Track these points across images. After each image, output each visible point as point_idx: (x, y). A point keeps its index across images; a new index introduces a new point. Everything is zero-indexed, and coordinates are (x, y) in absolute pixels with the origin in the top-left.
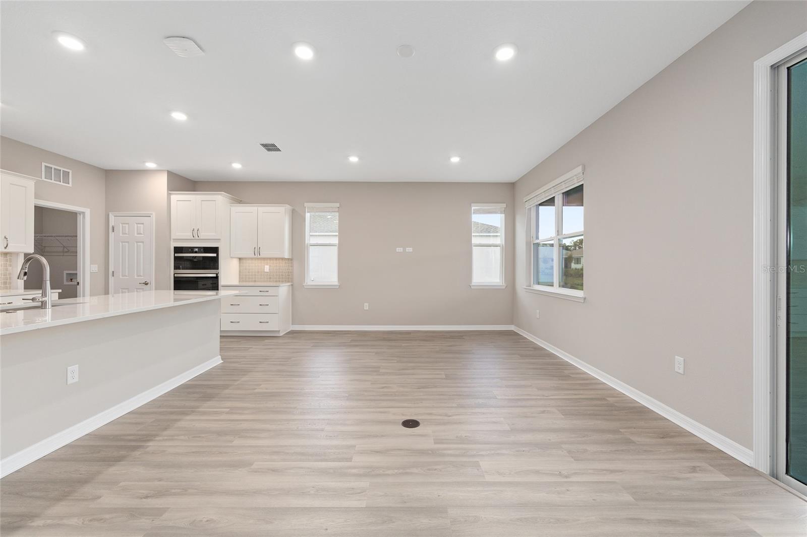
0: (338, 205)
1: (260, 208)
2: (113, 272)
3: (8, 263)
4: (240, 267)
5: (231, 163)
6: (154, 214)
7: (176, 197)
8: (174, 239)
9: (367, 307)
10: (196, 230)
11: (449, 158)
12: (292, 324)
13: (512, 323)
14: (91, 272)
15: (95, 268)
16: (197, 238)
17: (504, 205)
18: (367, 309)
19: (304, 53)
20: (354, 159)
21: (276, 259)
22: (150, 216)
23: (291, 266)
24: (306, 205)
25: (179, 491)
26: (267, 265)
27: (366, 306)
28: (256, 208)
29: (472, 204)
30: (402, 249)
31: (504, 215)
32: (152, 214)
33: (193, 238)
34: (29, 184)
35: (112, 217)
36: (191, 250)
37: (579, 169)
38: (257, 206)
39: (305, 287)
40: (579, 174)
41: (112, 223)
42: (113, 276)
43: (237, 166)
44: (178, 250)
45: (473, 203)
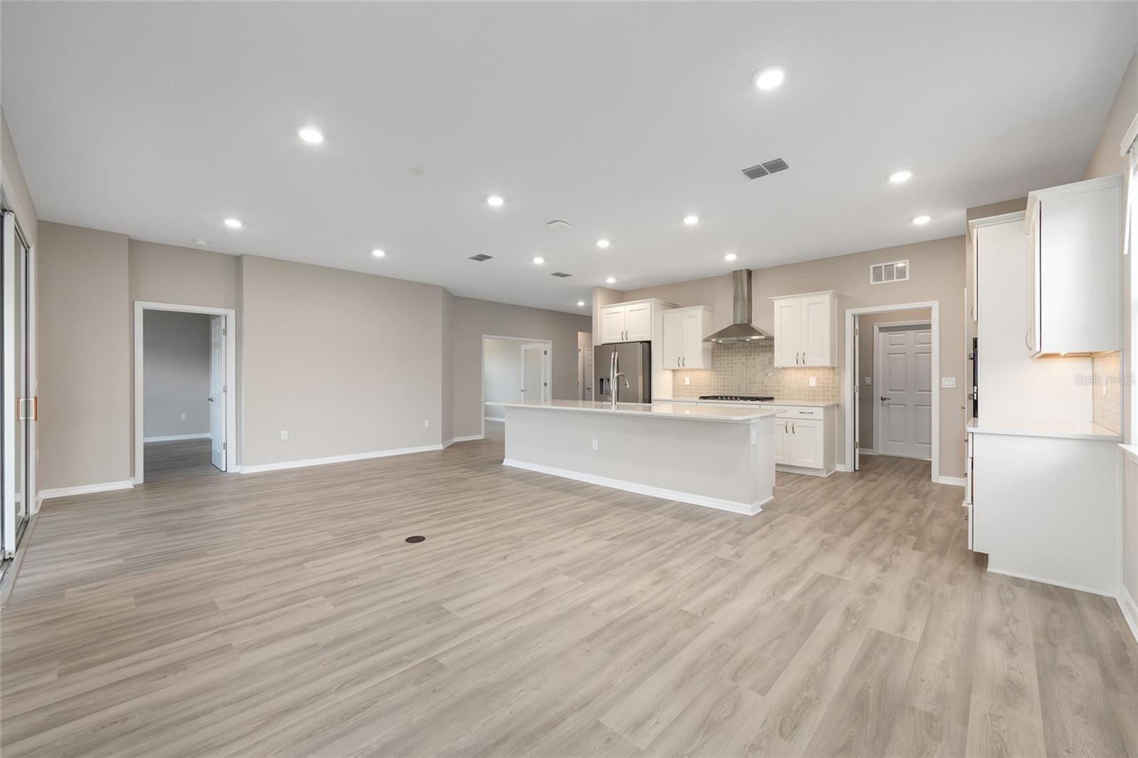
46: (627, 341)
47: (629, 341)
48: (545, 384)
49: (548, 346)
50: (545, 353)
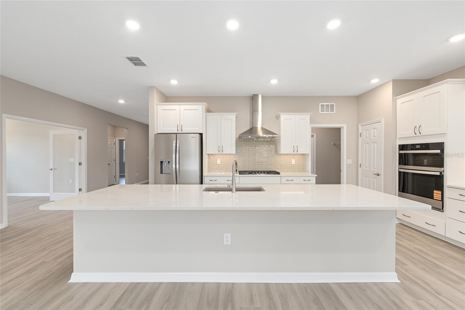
2: (360, 164)
3: (304, 159)
6: (383, 119)
7: (401, 100)
8: (399, 138)
10: (418, 127)
14: (347, 164)
15: (350, 161)
16: (419, 134)
22: (380, 122)
32: (381, 120)
33: (416, 135)
34: (307, 117)
35: (360, 127)
36: (413, 147)
41: (360, 131)
42: (360, 167)
44: (402, 147)
46: (181, 132)
47: (183, 132)
48: (80, 164)
49: (84, 134)
50: (80, 138)
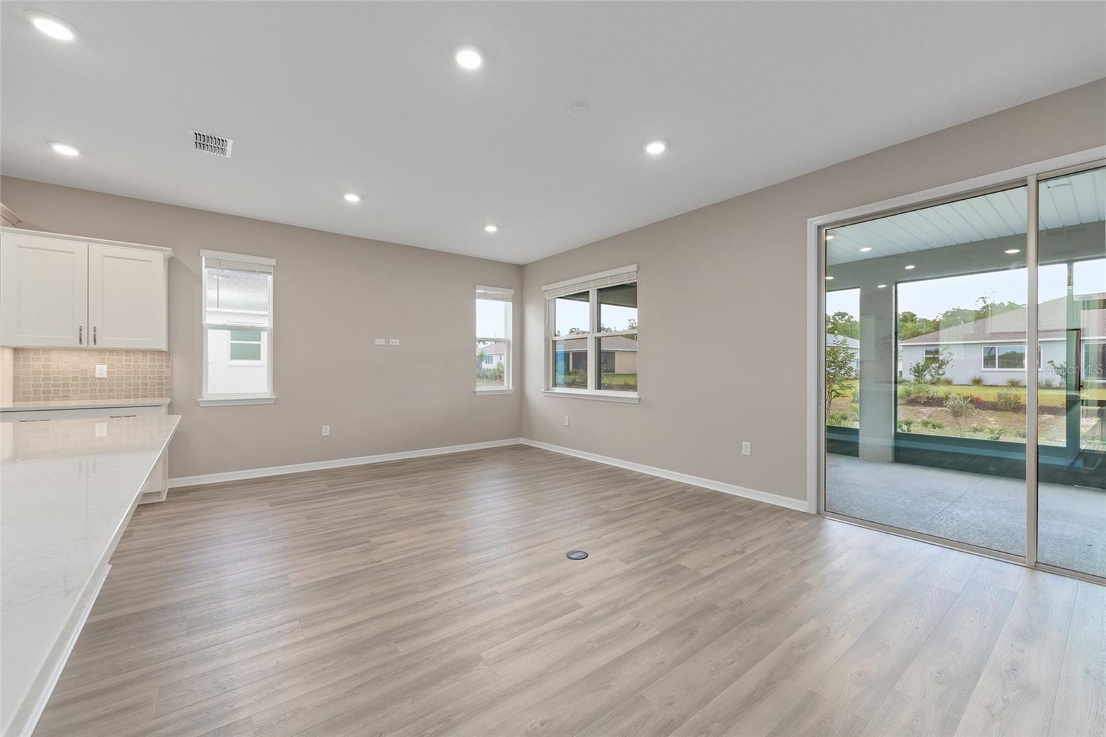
0: (273, 262)
1: (93, 246)
4: (15, 367)
5: (49, 142)
9: (328, 431)
11: (484, 226)
12: (169, 478)
13: (520, 435)
17: (512, 292)
18: (328, 434)
19: (469, 60)
20: (352, 198)
21: (128, 352)
23: (168, 367)
24: (202, 252)
25: (438, 727)
26: (102, 362)
27: (326, 430)
28: (84, 245)
29: (477, 286)
30: (383, 340)
31: (511, 304)
37: (634, 267)
38: (88, 241)
39: (202, 405)
40: (634, 272)
43: (66, 151)
45: (479, 284)
